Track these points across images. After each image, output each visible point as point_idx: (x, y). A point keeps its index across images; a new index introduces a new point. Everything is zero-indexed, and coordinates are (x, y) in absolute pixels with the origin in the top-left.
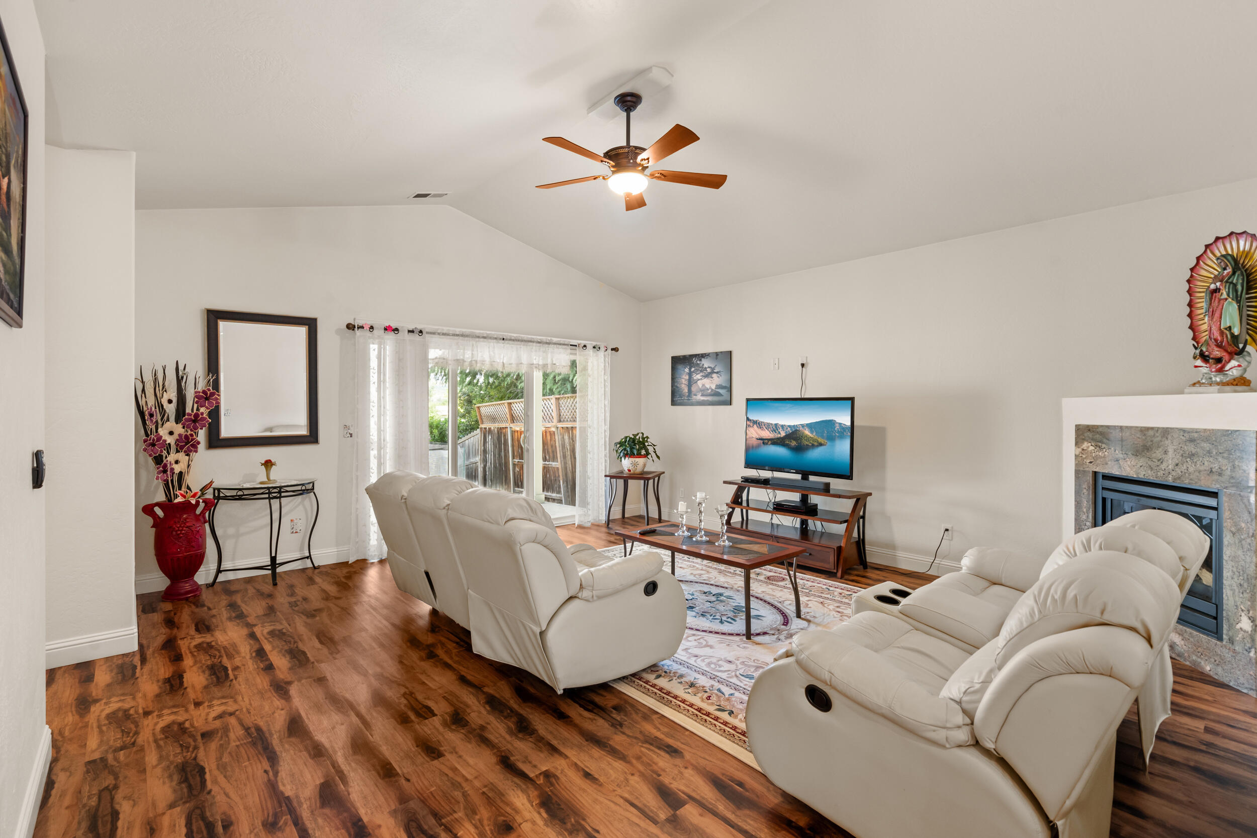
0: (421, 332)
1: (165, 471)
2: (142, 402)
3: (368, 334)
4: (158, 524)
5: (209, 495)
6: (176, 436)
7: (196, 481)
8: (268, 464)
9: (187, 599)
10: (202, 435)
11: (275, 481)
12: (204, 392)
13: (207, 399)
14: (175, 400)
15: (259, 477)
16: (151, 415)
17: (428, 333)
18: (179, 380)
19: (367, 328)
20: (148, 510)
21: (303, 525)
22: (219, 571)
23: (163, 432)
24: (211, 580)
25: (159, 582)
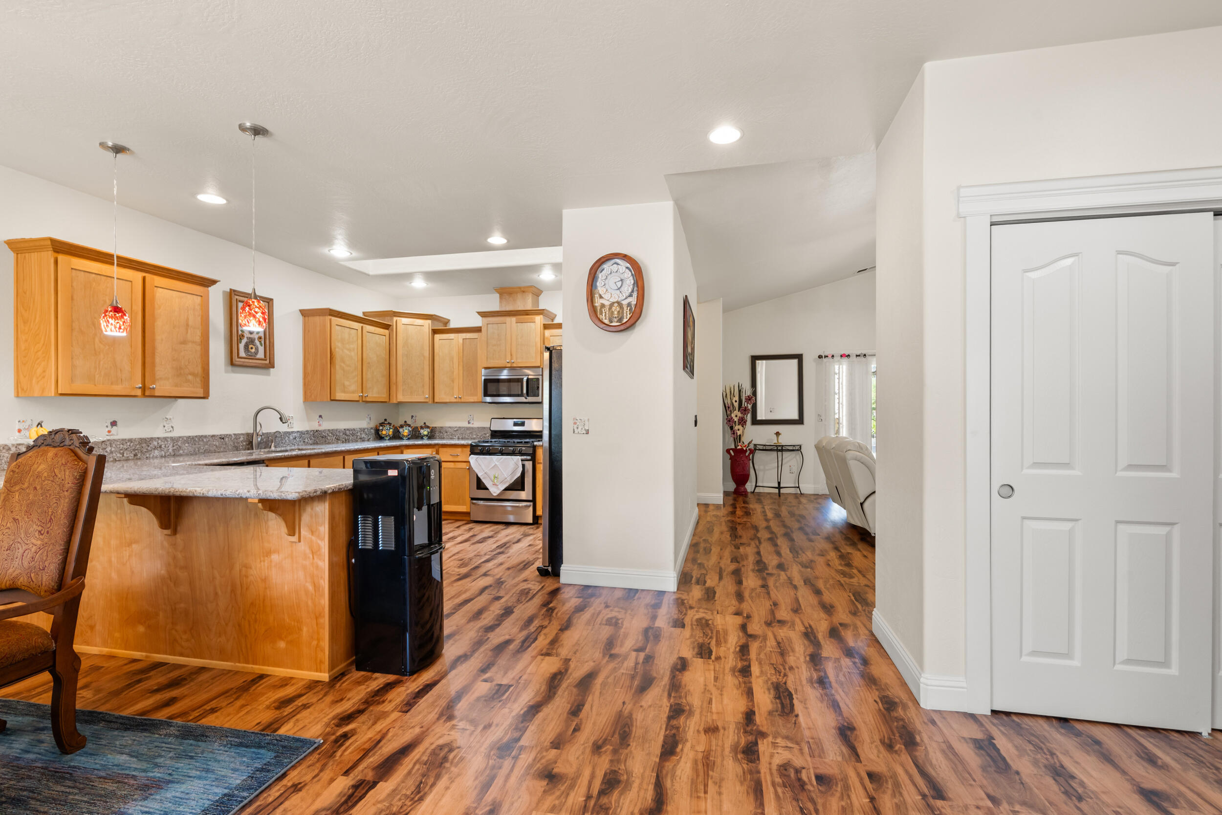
0: (865, 355)
1: (734, 434)
2: (726, 402)
3: (831, 360)
4: (731, 458)
5: (752, 447)
6: (738, 418)
7: (746, 440)
8: (778, 434)
9: (742, 495)
10: (749, 417)
11: (781, 443)
12: (748, 397)
13: (750, 400)
14: (738, 401)
15: (773, 440)
16: (729, 408)
17: (870, 355)
18: (740, 391)
19: (830, 356)
20: (728, 451)
21: (795, 470)
22: (756, 486)
23: (733, 415)
24: (752, 491)
25: (732, 486)
